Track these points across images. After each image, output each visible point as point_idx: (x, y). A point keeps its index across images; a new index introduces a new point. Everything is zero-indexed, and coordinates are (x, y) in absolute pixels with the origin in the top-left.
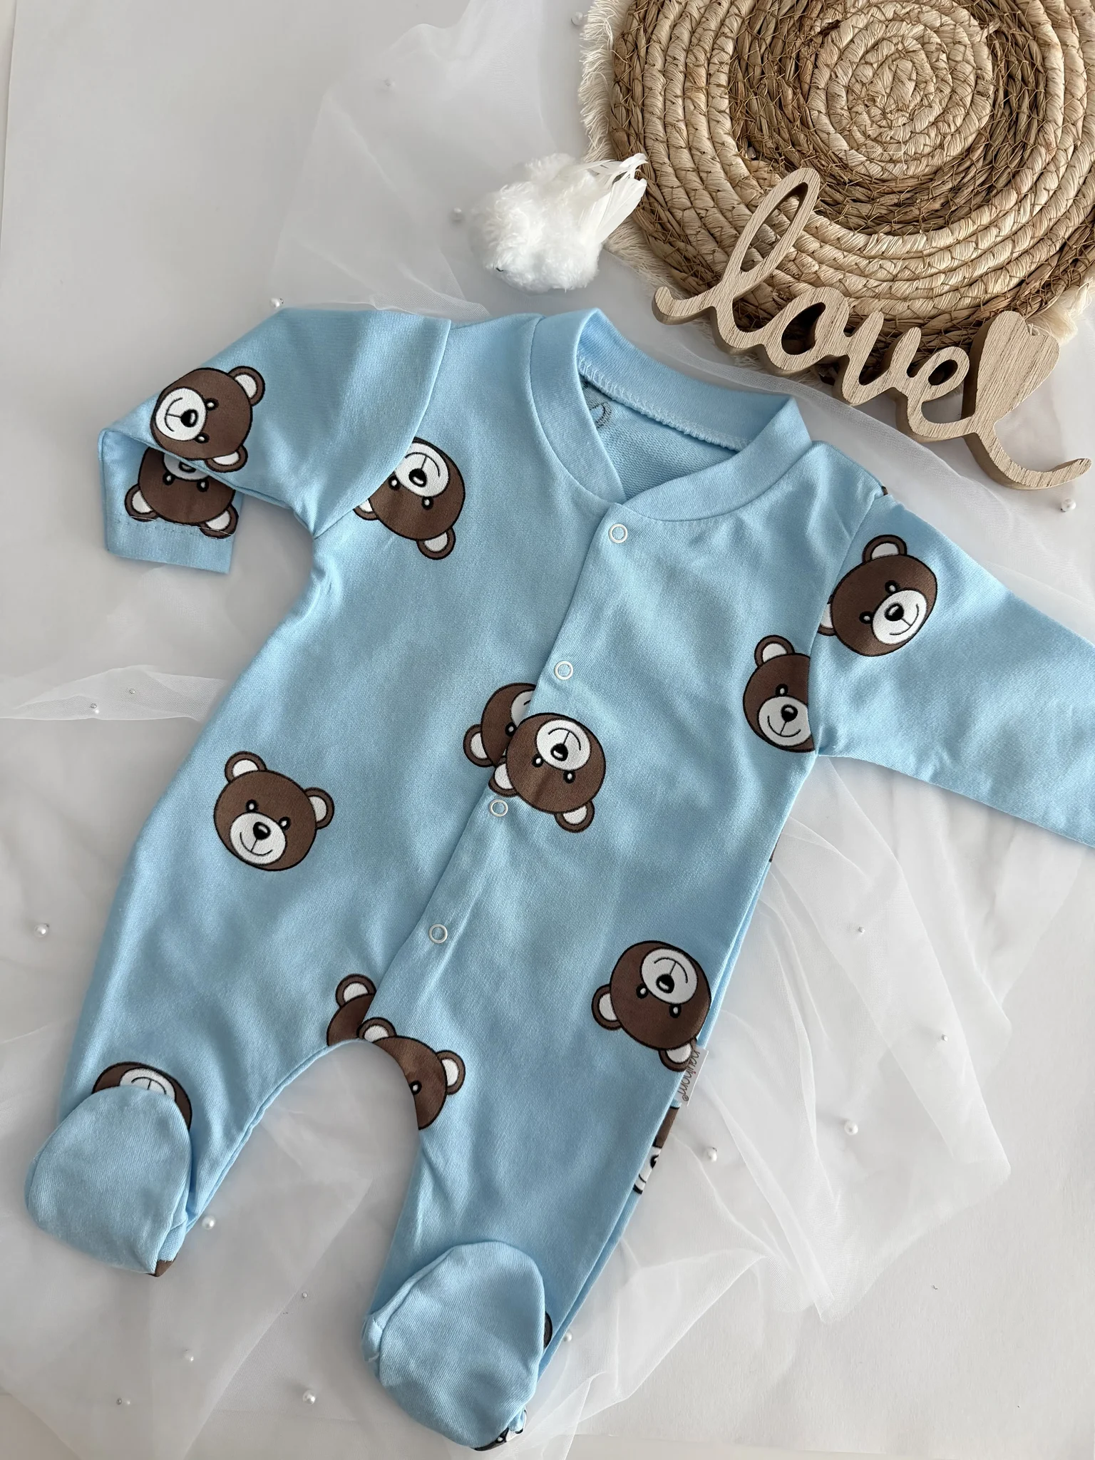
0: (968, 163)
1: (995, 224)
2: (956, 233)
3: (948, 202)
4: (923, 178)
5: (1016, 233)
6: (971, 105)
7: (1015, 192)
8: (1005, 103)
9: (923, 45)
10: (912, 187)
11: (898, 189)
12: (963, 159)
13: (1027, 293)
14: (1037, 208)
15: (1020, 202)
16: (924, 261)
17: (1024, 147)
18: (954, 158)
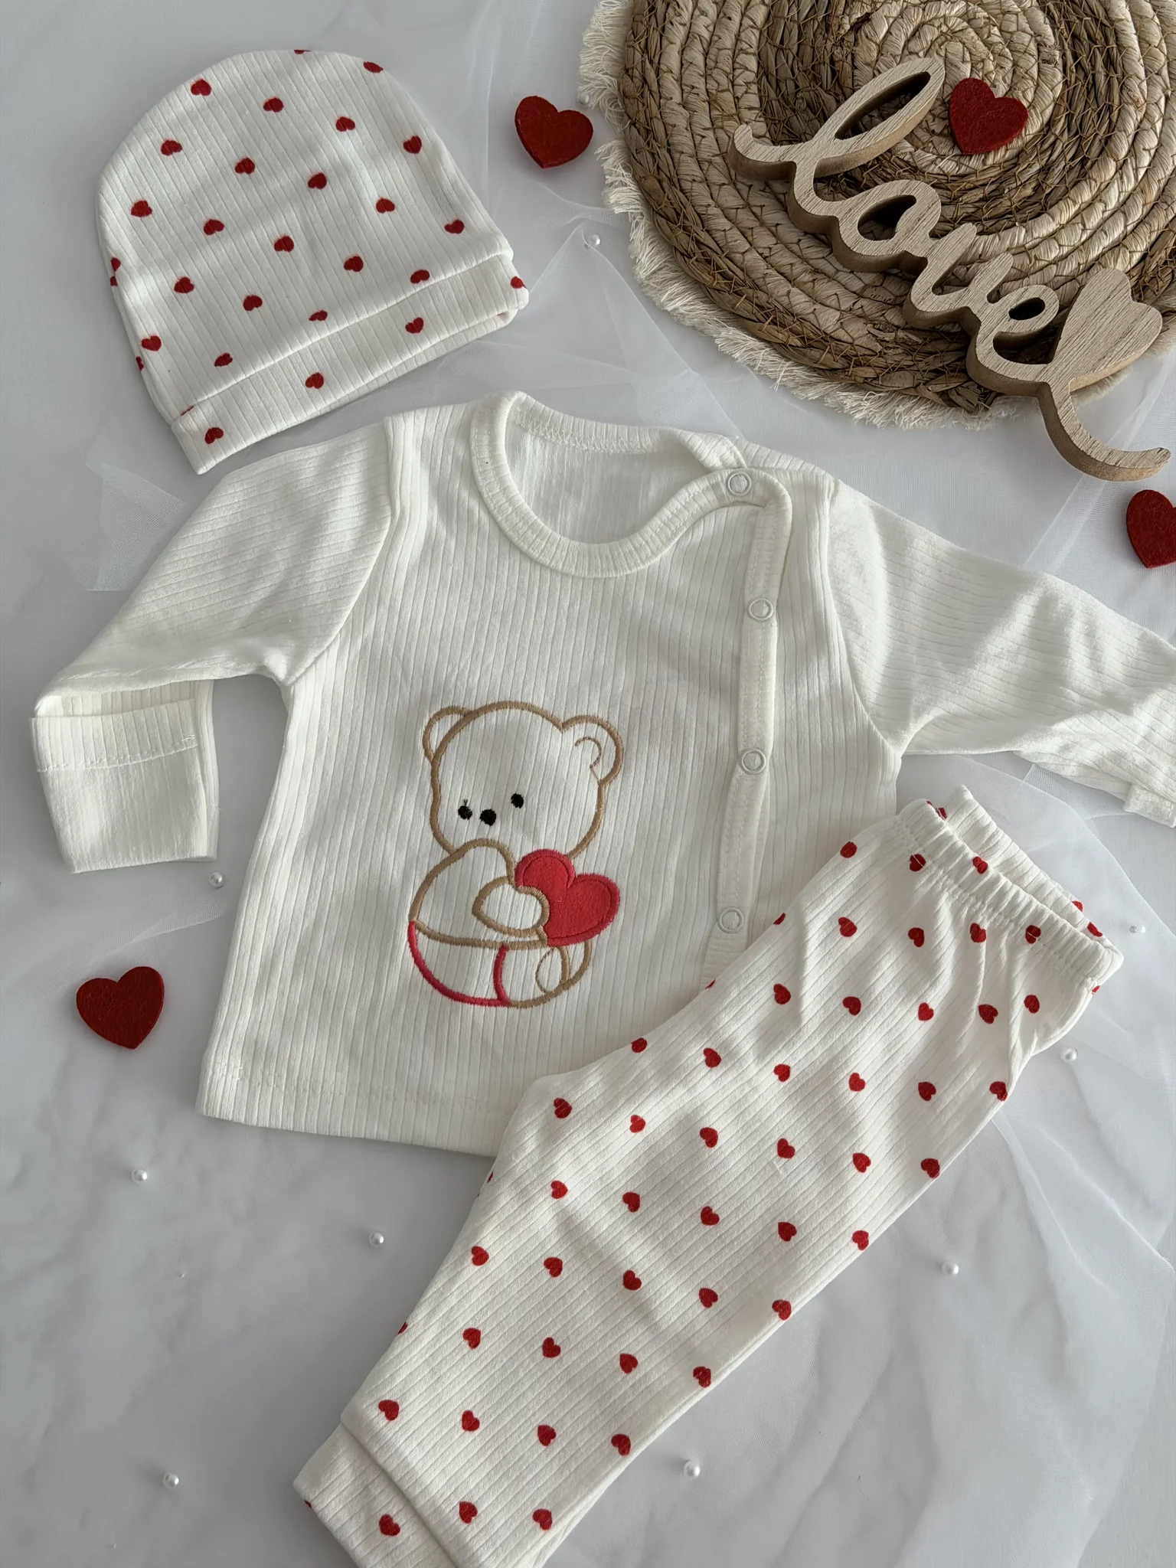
0: (1052, 139)
1: (1099, 198)
2: (1058, 218)
3: (1039, 185)
4: (1006, 164)
5: (1125, 203)
6: (1039, 75)
7: (1112, 160)
8: (1076, 66)
9: (968, 22)
10: (995, 176)
11: (980, 183)
12: (1044, 136)
13: (1153, 267)
14: (1142, 172)
15: (1121, 169)
16: (1028, 255)
17: (1109, 108)
18: (1035, 137)
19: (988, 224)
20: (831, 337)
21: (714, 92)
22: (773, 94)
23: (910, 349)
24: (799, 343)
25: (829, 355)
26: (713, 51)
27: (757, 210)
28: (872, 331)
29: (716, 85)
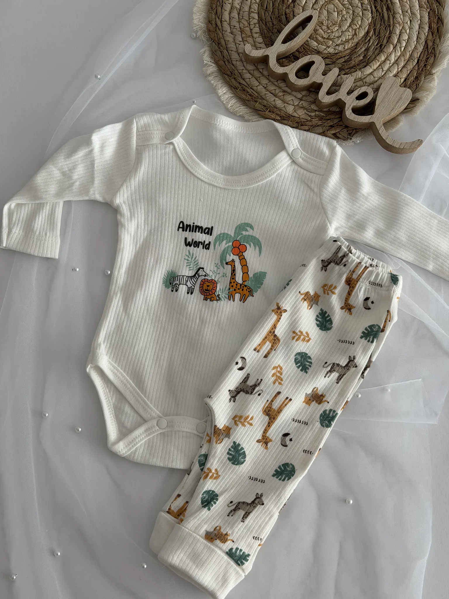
0: (369, 38)
1: (387, 59)
2: (373, 67)
3: (365, 55)
4: (352, 48)
5: (397, 60)
6: (362, 15)
7: (391, 45)
8: (376, 11)
10: (348, 53)
11: (343, 56)
12: (366, 37)
13: (409, 83)
14: (403, 49)
15: (395, 48)
16: (363, 81)
17: (389, 26)
18: (362, 38)
19: (347, 71)
20: (291, 115)
21: (242, 28)
22: (264, 27)
23: (321, 119)
24: (280, 119)
25: (291, 122)
26: (241, 12)
27: (261, 70)
28: (307, 112)
29: (243, 25)
